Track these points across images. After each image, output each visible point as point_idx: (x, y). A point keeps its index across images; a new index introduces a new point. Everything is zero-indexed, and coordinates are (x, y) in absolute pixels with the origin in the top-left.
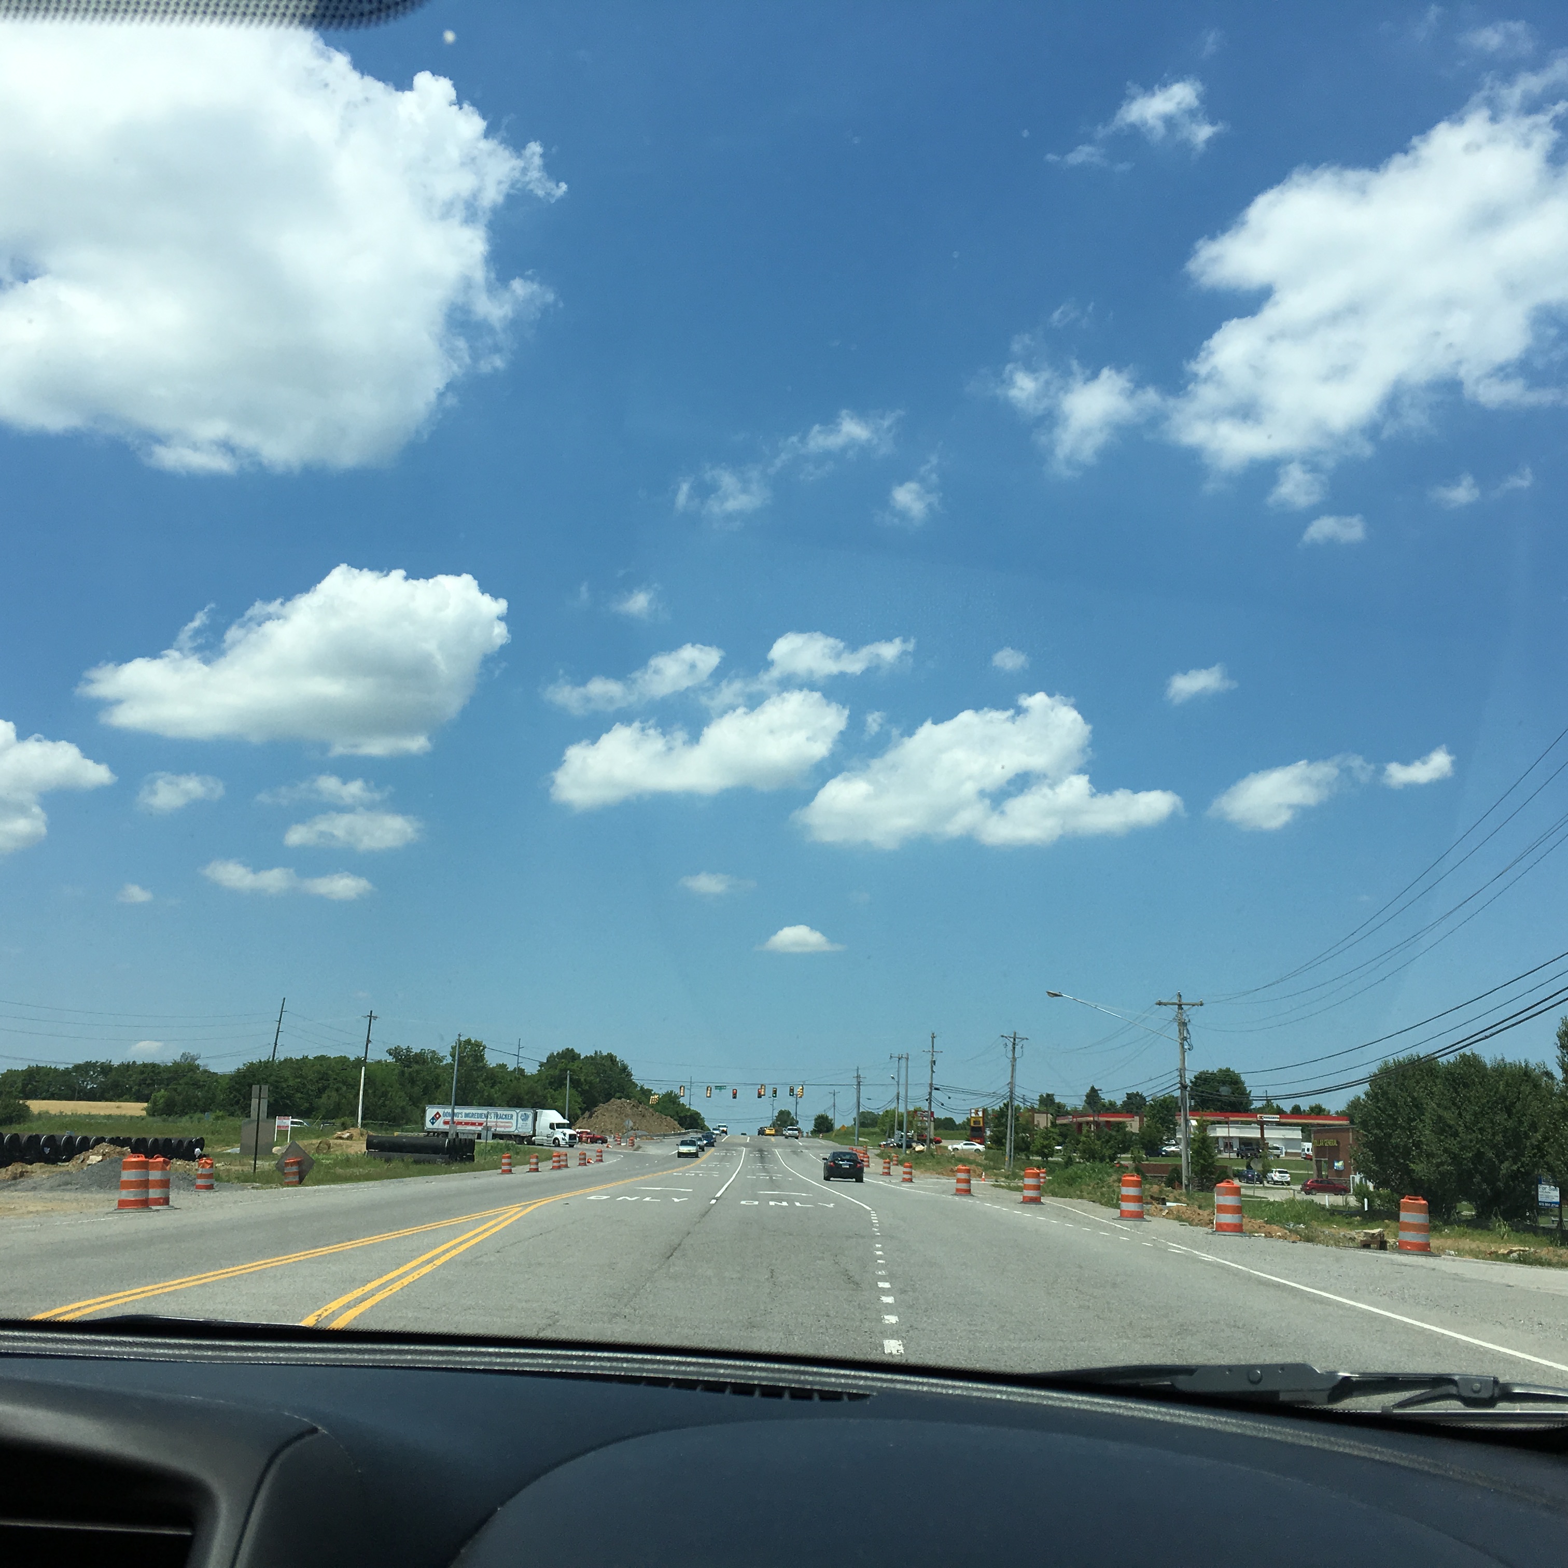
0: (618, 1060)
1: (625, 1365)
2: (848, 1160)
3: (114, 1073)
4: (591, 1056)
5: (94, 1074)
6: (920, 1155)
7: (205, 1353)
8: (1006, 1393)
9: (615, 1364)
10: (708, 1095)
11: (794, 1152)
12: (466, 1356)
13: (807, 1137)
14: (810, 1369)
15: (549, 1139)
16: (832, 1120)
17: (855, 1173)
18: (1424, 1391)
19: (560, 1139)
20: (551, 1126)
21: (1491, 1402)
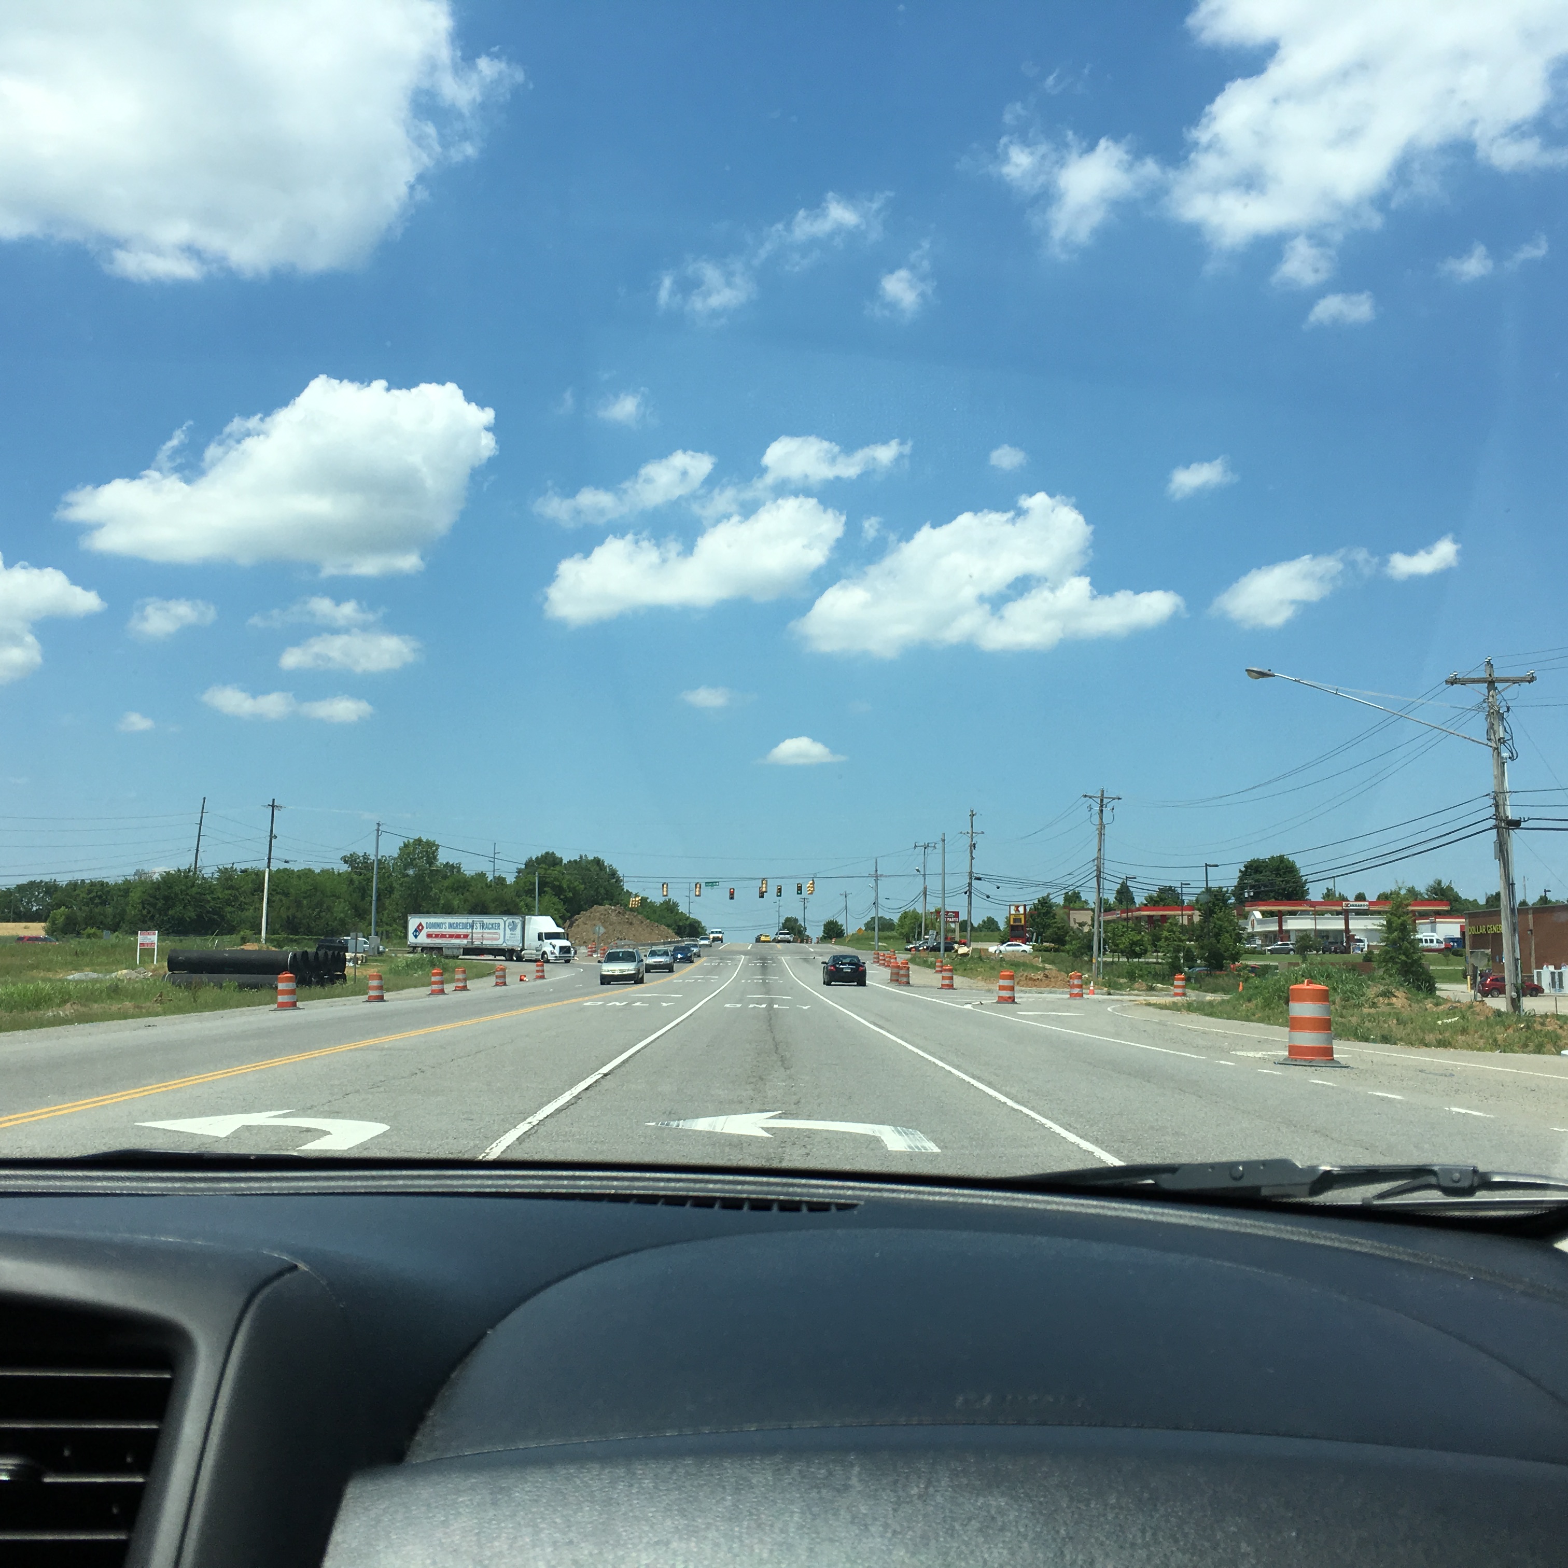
0: (605, 864)
1: (615, 1183)
2: (849, 964)
3: (59, 893)
4: (575, 861)
5: (39, 894)
8: (992, 1198)
9: (605, 1183)
10: (697, 893)
11: (806, 960)
14: (797, 1181)
15: (538, 953)
16: (842, 926)
17: (857, 977)
18: (1405, 1181)
19: (549, 953)
20: (540, 937)
21: (1470, 1191)
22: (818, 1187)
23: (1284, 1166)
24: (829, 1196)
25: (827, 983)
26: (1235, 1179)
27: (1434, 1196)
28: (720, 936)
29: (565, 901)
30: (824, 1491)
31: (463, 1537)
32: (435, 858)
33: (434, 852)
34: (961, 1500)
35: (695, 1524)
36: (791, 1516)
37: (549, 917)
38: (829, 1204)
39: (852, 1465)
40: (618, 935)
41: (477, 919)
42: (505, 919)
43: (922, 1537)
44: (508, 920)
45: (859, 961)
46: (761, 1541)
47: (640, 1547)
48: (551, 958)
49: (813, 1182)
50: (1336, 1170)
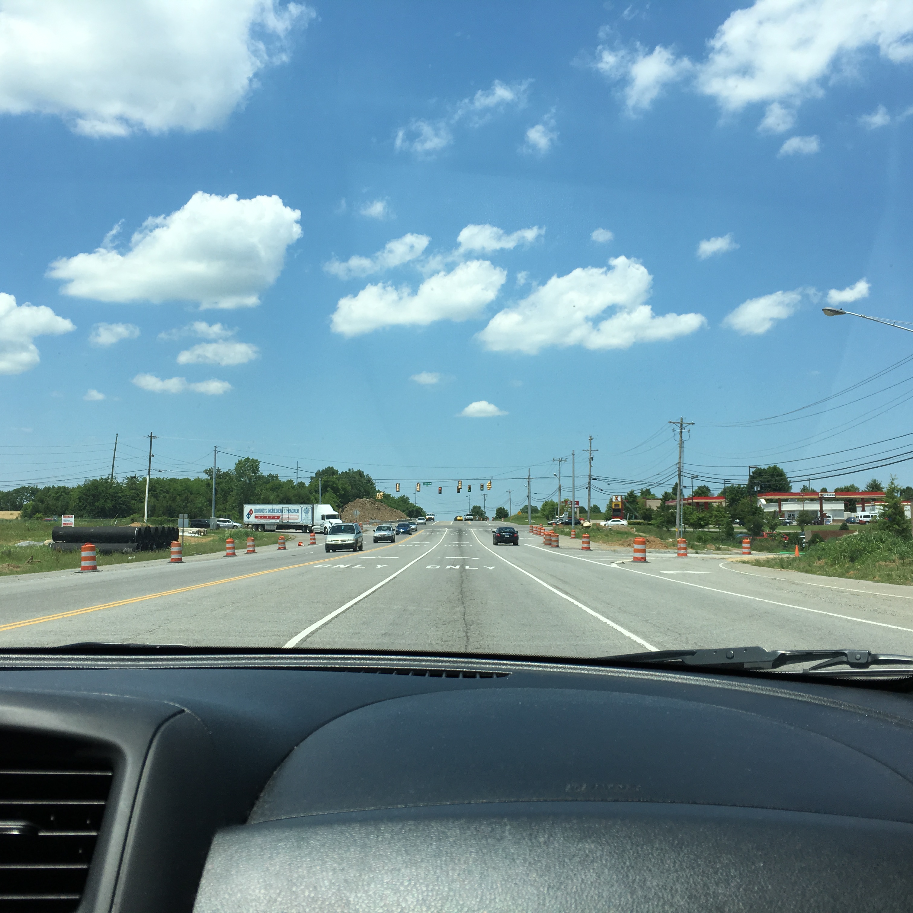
0: (364, 474)
1: (368, 662)
2: (508, 532)
7: (127, 663)
8: (587, 670)
9: (362, 661)
11: (486, 531)
13: (492, 520)
14: (474, 660)
16: (507, 510)
17: (513, 540)
18: (827, 660)
20: (323, 518)
21: (866, 665)
22: (486, 664)
23: (757, 650)
24: (492, 669)
25: (496, 544)
26: (729, 658)
27: (845, 668)
28: (432, 517)
29: (341, 496)
30: (489, 840)
31: (281, 866)
32: (258, 470)
33: (257, 466)
34: (568, 845)
35: (415, 859)
36: (471, 855)
37: (329, 505)
38: (492, 673)
39: (506, 825)
40: (371, 516)
41: (286, 506)
42: (302, 506)
43: (546, 866)
44: (304, 507)
45: (514, 530)
46: (453, 869)
47: (383, 872)
49: (483, 661)
50: (788, 653)
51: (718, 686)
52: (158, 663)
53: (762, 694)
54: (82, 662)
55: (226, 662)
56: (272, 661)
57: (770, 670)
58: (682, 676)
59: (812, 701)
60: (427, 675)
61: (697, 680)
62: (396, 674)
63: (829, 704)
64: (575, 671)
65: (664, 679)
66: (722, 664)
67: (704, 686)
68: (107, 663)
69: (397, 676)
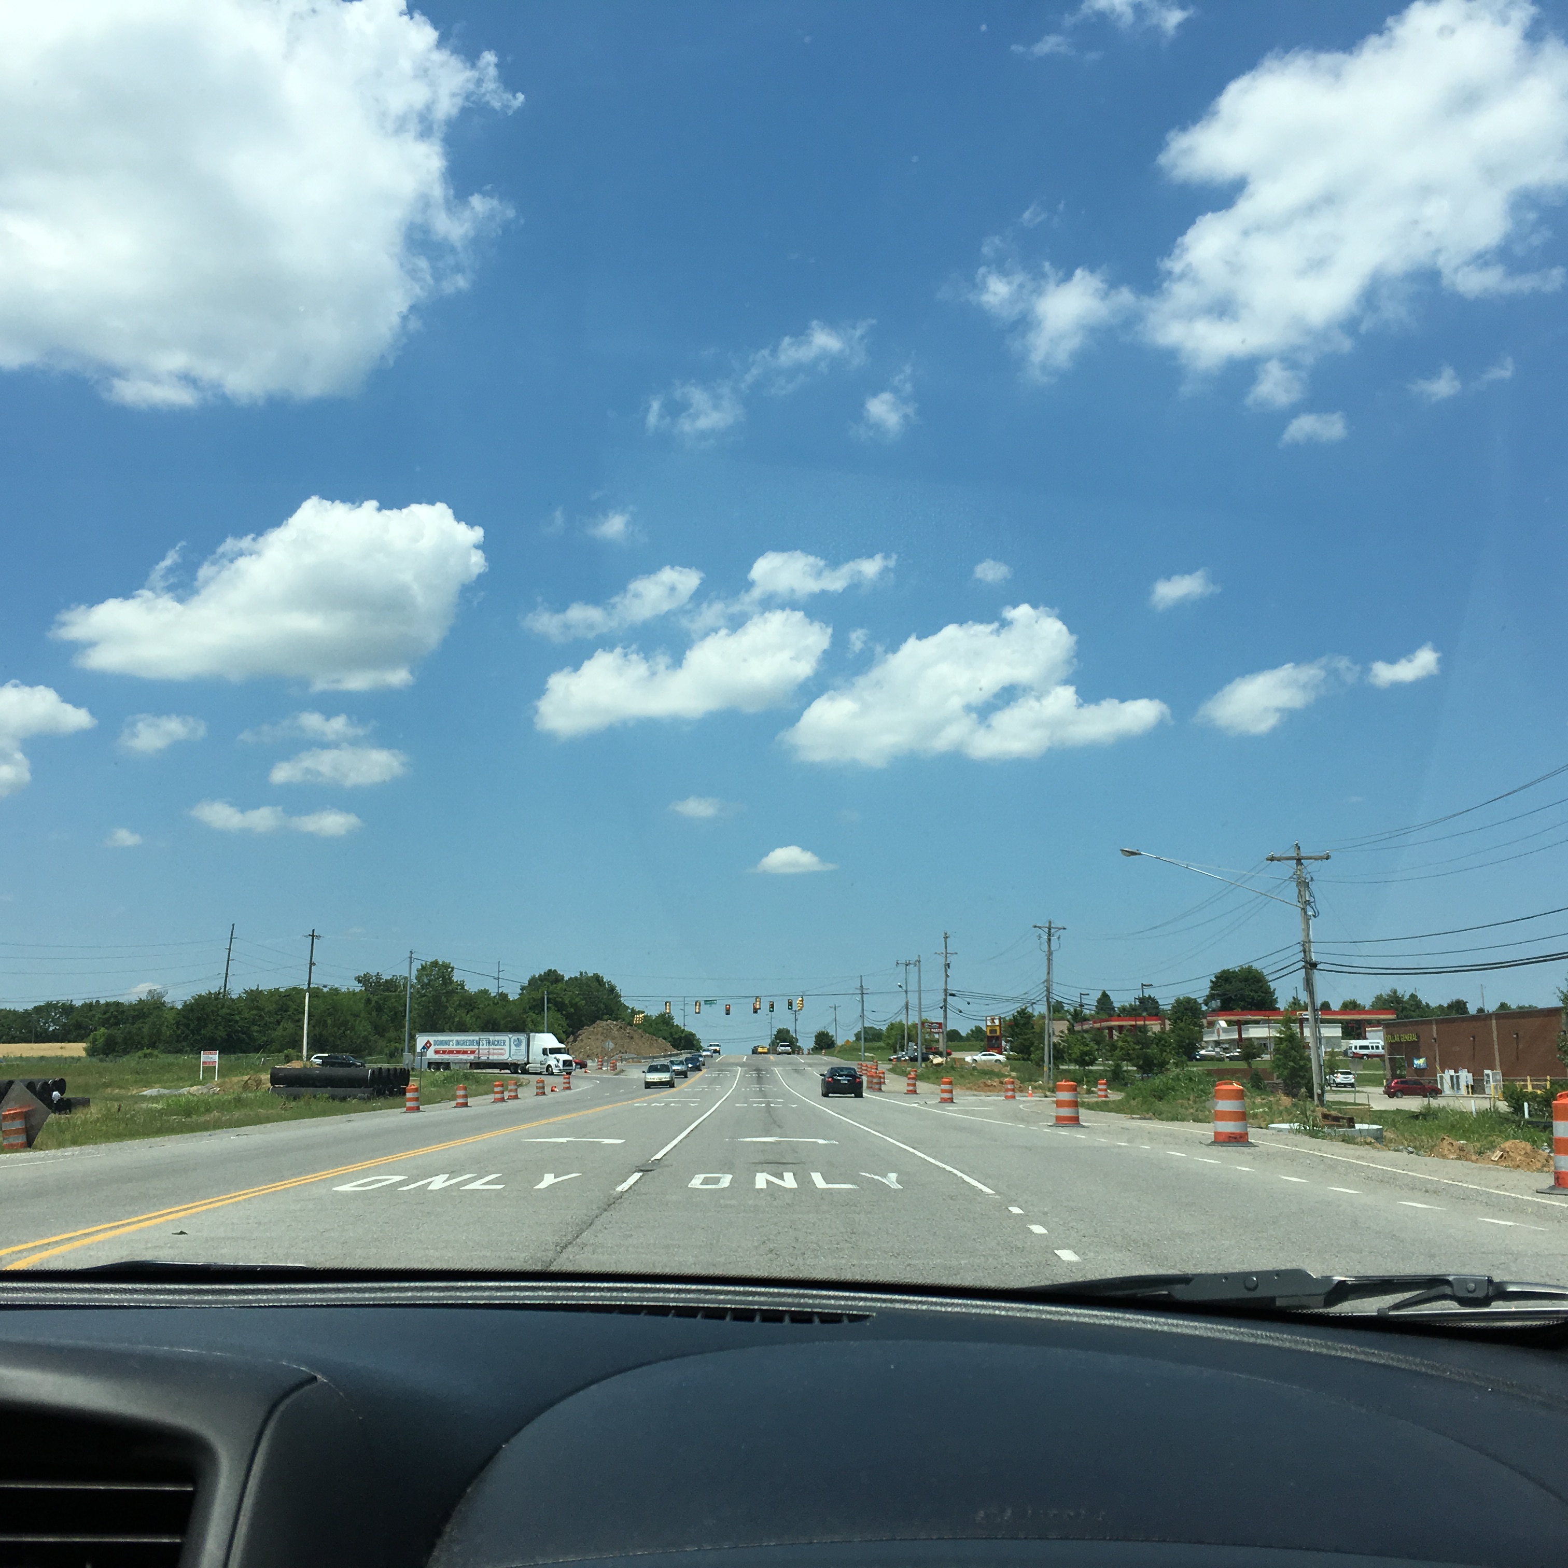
0: (605, 980)
1: (625, 1294)
2: (846, 1076)
3: (75, 1014)
4: (576, 978)
5: (56, 1015)
6: (939, 1069)
7: (206, 1298)
9: (615, 1294)
10: (697, 1011)
11: (796, 1071)
12: (466, 1292)
13: (809, 1054)
14: (809, 1292)
15: (542, 1066)
16: (832, 1036)
17: (854, 1088)
18: (1418, 1292)
19: (553, 1067)
20: (544, 1052)
21: (1486, 1301)
22: (829, 1298)
23: (1298, 1276)
24: (840, 1307)
25: (825, 1095)
26: (1249, 1289)
27: (1450, 1307)
28: (718, 1048)
32: (450, 979)
33: (449, 973)
37: (552, 1034)
38: (841, 1315)
41: (484, 1036)
42: (510, 1036)
44: (514, 1037)
45: (855, 1073)
48: (555, 1070)
49: (824, 1293)
50: (1350, 1280)
51: (1232, 1337)
52: (259, 1296)
53: (1309, 1352)
54: (128, 1296)
55: (379, 1295)
56: (458, 1294)
57: (1321, 1310)
58: (1170, 1321)
59: (1395, 1364)
60: (728, 1318)
61: (1196, 1328)
62: (674, 1316)
63: (1424, 1370)
64: (983, 1311)
65: (1137, 1326)
66: (1238, 1300)
67: (1209, 1338)
68: (171, 1297)
69: (677, 1319)
